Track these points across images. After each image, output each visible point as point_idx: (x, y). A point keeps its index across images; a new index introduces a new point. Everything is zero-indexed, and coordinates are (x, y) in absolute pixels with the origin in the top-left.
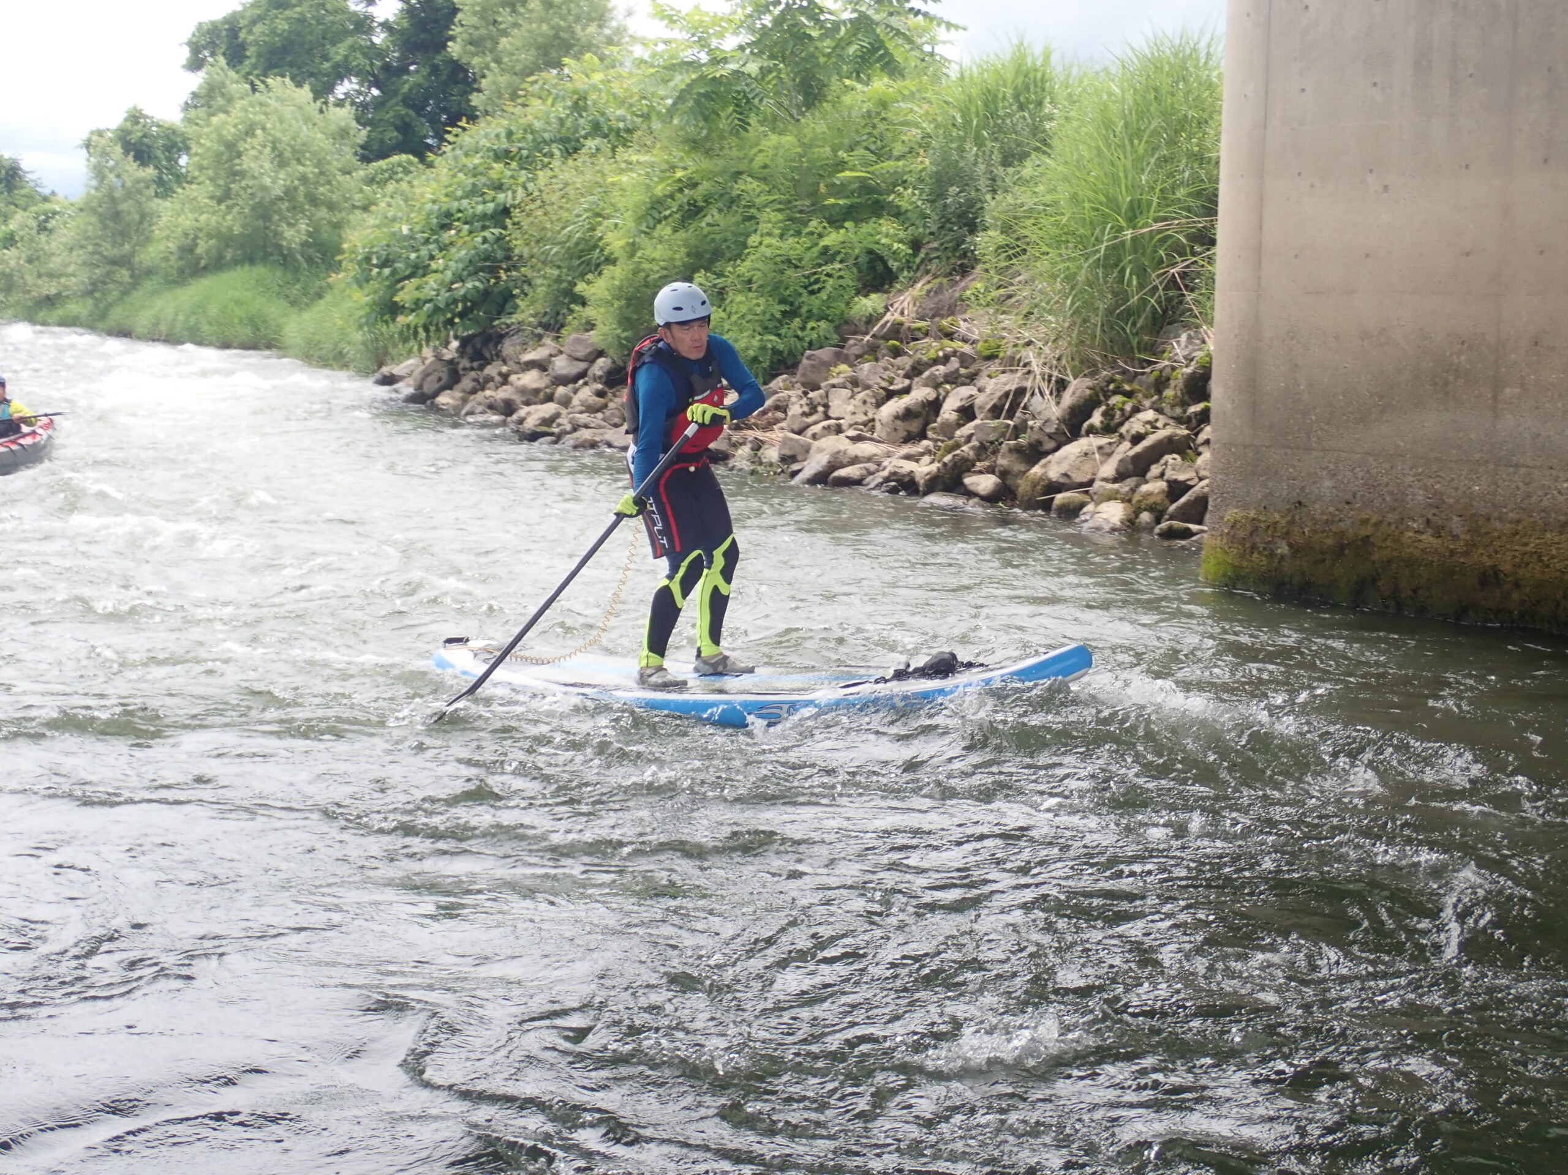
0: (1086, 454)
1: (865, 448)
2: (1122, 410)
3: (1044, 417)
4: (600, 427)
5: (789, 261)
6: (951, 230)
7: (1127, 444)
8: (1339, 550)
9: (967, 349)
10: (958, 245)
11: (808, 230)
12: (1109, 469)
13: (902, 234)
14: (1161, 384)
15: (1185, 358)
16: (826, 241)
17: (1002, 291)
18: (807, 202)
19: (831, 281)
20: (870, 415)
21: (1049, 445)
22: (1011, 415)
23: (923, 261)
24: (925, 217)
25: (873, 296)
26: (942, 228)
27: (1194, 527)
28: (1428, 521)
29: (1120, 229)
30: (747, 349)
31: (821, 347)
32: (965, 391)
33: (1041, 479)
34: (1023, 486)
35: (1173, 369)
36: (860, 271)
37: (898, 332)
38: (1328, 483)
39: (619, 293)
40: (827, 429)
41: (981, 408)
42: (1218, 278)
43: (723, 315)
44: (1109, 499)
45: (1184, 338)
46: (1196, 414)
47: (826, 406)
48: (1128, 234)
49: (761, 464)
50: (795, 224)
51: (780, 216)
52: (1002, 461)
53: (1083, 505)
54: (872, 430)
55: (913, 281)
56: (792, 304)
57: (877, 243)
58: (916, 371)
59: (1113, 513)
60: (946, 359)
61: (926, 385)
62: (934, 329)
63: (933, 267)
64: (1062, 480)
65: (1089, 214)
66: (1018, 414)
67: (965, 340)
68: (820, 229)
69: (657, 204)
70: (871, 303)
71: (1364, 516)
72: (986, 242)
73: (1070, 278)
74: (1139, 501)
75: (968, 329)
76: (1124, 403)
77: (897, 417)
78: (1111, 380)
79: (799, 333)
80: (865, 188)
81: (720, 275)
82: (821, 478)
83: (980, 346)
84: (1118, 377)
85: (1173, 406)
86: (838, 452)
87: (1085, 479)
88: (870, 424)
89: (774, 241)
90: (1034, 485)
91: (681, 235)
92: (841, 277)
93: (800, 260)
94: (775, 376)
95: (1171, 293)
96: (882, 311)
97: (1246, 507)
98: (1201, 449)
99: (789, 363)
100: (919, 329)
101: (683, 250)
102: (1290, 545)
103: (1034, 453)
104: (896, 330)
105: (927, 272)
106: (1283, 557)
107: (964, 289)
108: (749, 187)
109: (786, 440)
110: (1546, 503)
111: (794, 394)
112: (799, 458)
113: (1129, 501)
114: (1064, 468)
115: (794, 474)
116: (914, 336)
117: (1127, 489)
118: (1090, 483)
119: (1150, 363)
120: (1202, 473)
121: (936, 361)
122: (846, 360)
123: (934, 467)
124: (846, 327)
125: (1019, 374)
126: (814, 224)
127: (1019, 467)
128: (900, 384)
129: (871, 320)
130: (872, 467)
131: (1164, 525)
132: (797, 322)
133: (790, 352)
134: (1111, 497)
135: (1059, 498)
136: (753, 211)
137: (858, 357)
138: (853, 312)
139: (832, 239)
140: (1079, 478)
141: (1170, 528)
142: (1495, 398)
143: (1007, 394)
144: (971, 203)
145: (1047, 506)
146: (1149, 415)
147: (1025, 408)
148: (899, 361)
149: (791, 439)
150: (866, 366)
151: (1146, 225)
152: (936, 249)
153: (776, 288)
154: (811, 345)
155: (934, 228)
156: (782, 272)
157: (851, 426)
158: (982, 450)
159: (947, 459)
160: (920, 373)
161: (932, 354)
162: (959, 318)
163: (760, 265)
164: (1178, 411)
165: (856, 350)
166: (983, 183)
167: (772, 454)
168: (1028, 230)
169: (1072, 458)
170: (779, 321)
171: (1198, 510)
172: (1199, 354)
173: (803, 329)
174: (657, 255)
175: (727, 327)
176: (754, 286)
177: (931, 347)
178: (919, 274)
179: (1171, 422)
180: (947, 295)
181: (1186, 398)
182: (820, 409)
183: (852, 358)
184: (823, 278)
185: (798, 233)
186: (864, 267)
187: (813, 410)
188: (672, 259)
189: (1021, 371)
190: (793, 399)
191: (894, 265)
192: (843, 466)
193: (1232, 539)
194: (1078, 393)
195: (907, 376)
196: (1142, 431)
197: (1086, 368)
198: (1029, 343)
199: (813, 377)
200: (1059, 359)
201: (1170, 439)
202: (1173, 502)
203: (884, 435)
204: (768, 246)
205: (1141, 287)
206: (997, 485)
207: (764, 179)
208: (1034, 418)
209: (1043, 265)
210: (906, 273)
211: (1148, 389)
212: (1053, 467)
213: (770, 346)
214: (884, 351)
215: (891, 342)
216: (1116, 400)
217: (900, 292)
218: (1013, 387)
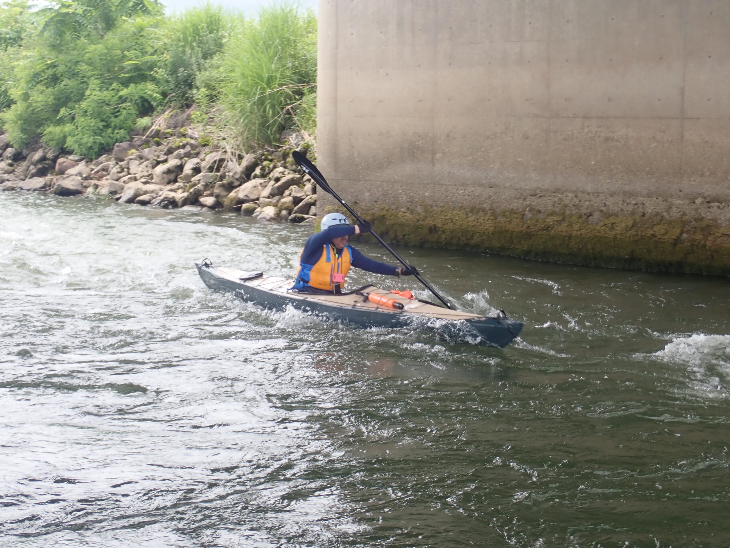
0: (255, 187)
1: (150, 187)
2: (268, 167)
3: (234, 171)
4: (15, 180)
5: (105, 102)
6: (180, 88)
7: (272, 182)
8: (373, 221)
9: (193, 142)
10: (184, 95)
11: (112, 88)
12: (266, 192)
13: (157, 90)
14: (285, 156)
15: (296, 144)
16: (121, 93)
17: (208, 115)
18: (109, 75)
19: (125, 112)
20: (150, 172)
21: (237, 183)
22: (218, 170)
23: (167, 102)
24: (168, 82)
25: (145, 118)
26: (176, 87)
27: (306, 216)
28: (408, 208)
29: (264, 89)
30: (87, 143)
31: (122, 142)
32: (195, 161)
33: (235, 198)
34: (226, 201)
35: (290, 149)
36: (138, 107)
38: (367, 194)
39: (20, 117)
40: (130, 179)
41: (204, 168)
43: (74, 127)
45: (294, 135)
47: (128, 169)
49: (100, 195)
50: (105, 84)
51: (98, 81)
52: (216, 191)
53: (255, 209)
54: (152, 178)
55: (164, 111)
56: (106, 122)
57: (146, 93)
58: (170, 152)
59: (270, 211)
60: (184, 147)
61: (176, 158)
62: (176, 133)
63: (172, 104)
64: (245, 198)
65: (250, 82)
66: (222, 170)
67: (191, 138)
68: (117, 88)
69: (36, 75)
70: (145, 121)
72: (198, 93)
73: (242, 110)
74: (281, 206)
75: (193, 133)
76: (269, 164)
77: (164, 173)
78: (263, 155)
79: (111, 135)
80: (136, 68)
81: (73, 109)
82: (131, 201)
83: (200, 140)
85: (292, 165)
86: (138, 189)
87: (255, 197)
88: (151, 176)
89: (98, 93)
90: (232, 200)
91: (50, 90)
92: (129, 109)
93: (110, 102)
94: (100, 155)
95: (288, 117)
96: (150, 125)
97: (333, 205)
98: (305, 183)
99: (108, 149)
100: (168, 133)
101: (52, 97)
103: (230, 187)
104: (157, 133)
105: (170, 107)
107: (190, 114)
108: (83, 68)
109: (111, 185)
110: (453, 199)
111: (111, 163)
112: (119, 192)
113: (276, 206)
114: (246, 193)
115: (118, 199)
116: (166, 136)
117: (275, 201)
118: (258, 199)
119: (280, 147)
120: (308, 193)
121: (179, 148)
122: (134, 147)
123: (186, 194)
124: (132, 132)
125: (220, 152)
126: (114, 85)
127: (224, 193)
128: (162, 158)
129: (145, 129)
130: (154, 195)
131: (293, 216)
132: (110, 130)
133: (108, 144)
134: (268, 204)
135: (245, 206)
136: (85, 79)
137: (140, 146)
138: (136, 125)
139: (124, 92)
140: (252, 197)
141: (295, 217)
142: (433, 158)
143: (215, 162)
144: (189, 75)
145: (238, 210)
146: (281, 169)
147: (224, 167)
148: (160, 147)
149: (113, 184)
150: (147, 150)
151: (275, 88)
152: (174, 96)
153: (99, 114)
154: (117, 141)
155: (172, 87)
156: (101, 107)
158: (207, 186)
159: (192, 190)
160: (172, 153)
161: (177, 144)
162: (188, 127)
163: (91, 104)
164: (294, 167)
165: (138, 143)
166: (195, 67)
167: (104, 191)
168: (222, 88)
169: (249, 188)
170: (102, 130)
171: (307, 209)
172: (302, 143)
173: (113, 133)
174: (39, 99)
175: (77, 133)
176: (89, 113)
177: (176, 141)
178: (166, 108)
179: (291, 172)
180: (180, 117)
182: (126, 170)
183: (138, 146)
184: (121, 110)
185: (107, 89)
186: (140, 105)
187: (122, 171)
188: (46, 101)
190: (111, 166)
191: (154, 104)
192: (141, 195)
194: (249, 160)
195: (165, 154)
196: (279, 176)
197: (250, 149)
198: (224, 139)
199: (121, 156)
200: (238, 146)
201: (292, 179)
202: (296, 206)
203: (158, 181)
204: (95, 95)
205: (274, 114)
206: (215, 201)
207: (89, 64)
208: (229, 172)
211: (279, 158)
212: (240, 193)
213: (98, 141)
214: (153, 143)
215: (156, 139)
216: (265, 163)
217: (158, 116)
218: (217, 158)
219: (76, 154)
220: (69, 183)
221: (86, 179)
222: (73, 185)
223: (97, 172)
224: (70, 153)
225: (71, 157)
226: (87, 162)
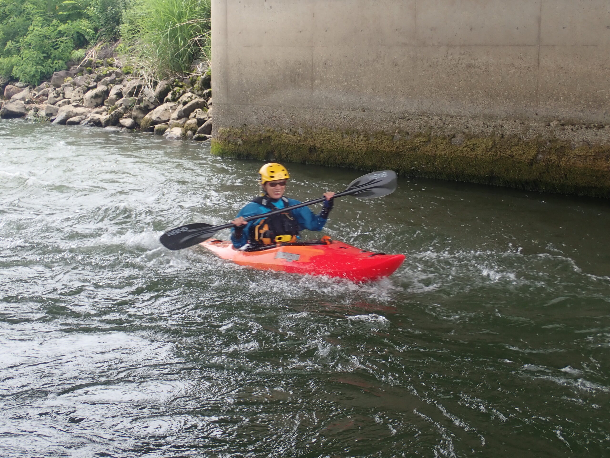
0: (166, 110)
1: (80, 110)
2: (179, 92)
3: (149, 96)
5: (46, 36)
6: (109, 24)
7: (181, 105)
8: (260, 142)
9: (118, 70)
10: (113, 30)
11: (52, 24)
12: (175, 115)
13: (90, 25)
14: (193, 82)
15: (202, 72)
16: (60, 28)
17: (131, 47)
18: (52, 13)
19: (63, 44)
20: (81, 97)
21: (152, 107)
22: (137, 95)
23: (99, 36)
24: (99, 18)
25: (80, 50)
26: (106, 23)
27: (207, 136)
28: (291, 130)
29: (175, 23)
30: (30, 72)
31: (60, 70)
32: (118, 87)
33: (149, 120)
34: (142, 123)
35: (198, 76)
36: (74, 40)
37: (91, 64)
38: (255, 117)
40: (65, 102)
41: (125, 93)
42: (212, 42)
43: (20, 58)
44: (176, 126)
45: (201, 64)
46: (206, 93)
47: (64, 94)
48: (178, 25)
49: (38, 117)
50: (47, 22)
51: (41, 19)
52: (134, 113)
53: (166, 129)
54: (83, 102)
55: (96, 44)
56: (47, 54)
57: (81, 29)
58: (98, 79)
59: (177, 132)
60: (110, 75)
61: (103, 85)
62: (105, 62)
63: (103, 38)
64: (157, 120)
65: (163, 18)
66: (139, 95)
67: (117, 67)
68: (57, 24)
70: (79, 53)
71: (268, 129)
72: (124, 28)
73: (157, 42)
74: (187, 127)
75: (118, 63)
76: (179, 90)
77: (92, 97)
78: (174, 81)
79: (51, 65)
80: (74, 7)
81: (18, 42)
82: (63, 122)
83: (123, 69)
84: (177, 80)
85: (198, 91)
86: (70, 112)
87: (166, 119)
88: (81, 100)
89: (39, 29)
90: (147, 122)
92: (66, 43)
93: (50, 36)
94: (42, 82)
95: (196, 47)
96: (84, 56)
97: (225, 127)
98: (209, 106)
99: (48, 77)
100: (99, 63)
102: (242, 140)
103: (146, 110)
104: (90, 63)
105: (101, 40)
106: (240, 145)
107: (116, 47)
108: (29, 6)
109: (48, 108)
110: (331, 122)
111: (50, 89)
112: (54, 114)
113: (183, 127)
114: (158, 115)
115: (52, 121)
116: (97, 65)
117: (182, 122)
118: (168, 120)
119: (189, 74)
120: (210, 115)
121: (106, 75)
122: (70, 75)
123: (108, 116)
124: (69, 63)
125: (139, 79)
126: (54, 22)
127: (141, 115)
128: (92, 84)
129: (80, 59)
130: (83, 117)
131: (196, 135)
132: (50, 61)
133: (48, 72)
134: (176, 125)
135: (157, 127)
136: (30, 16)
137: (75, 74)
138: (72, 56)
139: (62, 27)
140: (164, 119)
141: (199, 136)
142: (312, 84)
143: (135, 87)
144: (117, 13)
145: (152, 130)
146: (189, 94)
147: (142, 92)
148: (92, 75)
149: (50, 107)
150: (79, 78)
151: (185, 21)
152: (104, 31)
153: (41, 47)
154: (56, 70)
155: (103, 23)
156: (43, 41)
157: (74, 101)
158: (126, 109)
159: (113, 113)
160: (100, 80)
161: (105, 72)
162: (115, 58)
163: (33, 38)
164: (200, 92)
165: (74, 71)
166: (121, 5)
167: (43, 113)
168: (139, 23)
169: (161, 111)
170: (43, 60)
171: (209, 129)
172: (207, 71)
173: (52, 63)
175: (22, 63)
176: (32, 46)
177: (104, 70)
178: (98, 41)
179: (197, 96)
180: (109, 49)
181: (203, 87)
182: (61, 95)
183: (73, 75)
184: (60, 43)
185: (49, 25)
186: (76, 39)
187: (58, 95)
189: (140, 78)
190: (50, 91)
191: (88, 38)
192: (71, 117)
193: (221, 139)
194: (162, 87)
195: (95, 81)
196: (187, 100)
197: (165, 76)
198: (142, 68)
199: (58, 82)
200: (154, 73)
201: (197, 103)
202: (199, 127)
203: (87, 105)
204: (37, 30)
205: (184, 45)
206: (132, 122)
207: (34, 4)
208: (145, 96)
209: (146, 37)
210: (92, 41)
211: (188, 84)
212: (154, 115)
213: (39, 70)
214: (86, 72)
215: (88, 68)
216: (176, 89)
217: (91, 48)
218: (137, 85)
219: (21, 81)
220: (13, 107)
221: (28, 103)
222: (17, 108)
223: (39, 97)
224: (17, 80)
225: (17, 84)
226: (30, 89)
